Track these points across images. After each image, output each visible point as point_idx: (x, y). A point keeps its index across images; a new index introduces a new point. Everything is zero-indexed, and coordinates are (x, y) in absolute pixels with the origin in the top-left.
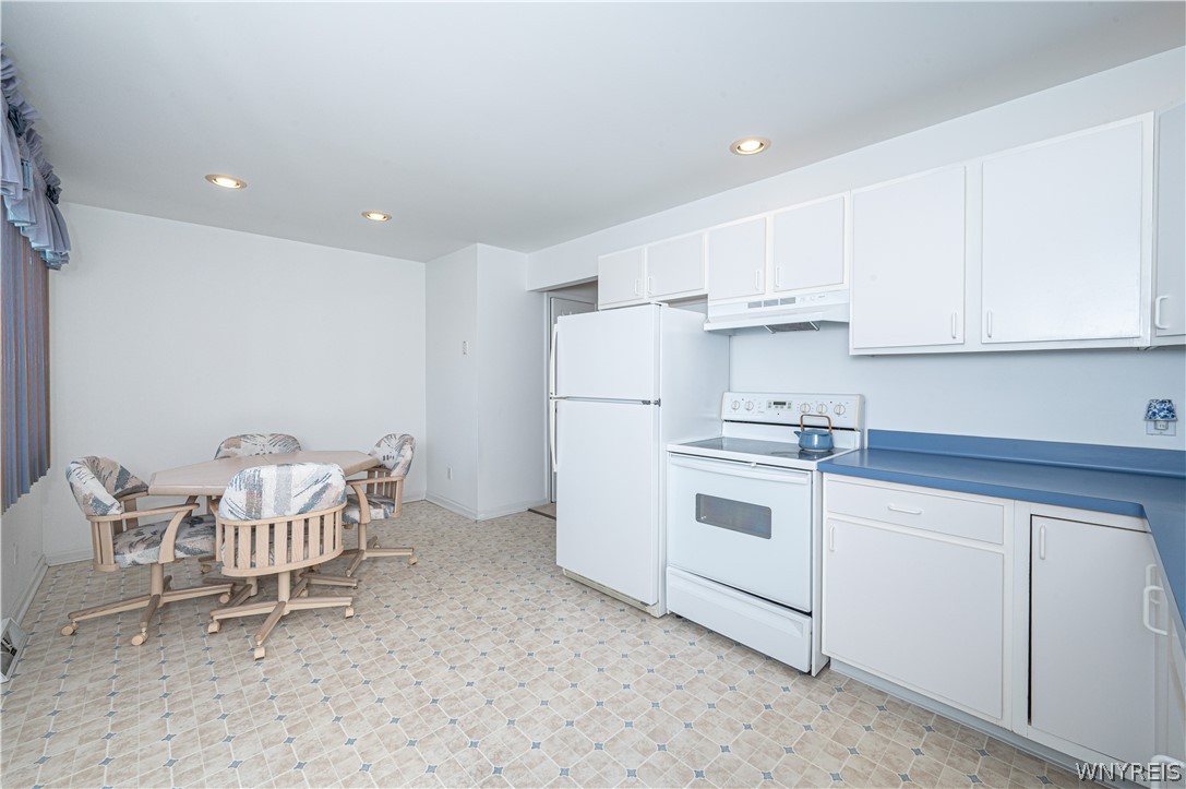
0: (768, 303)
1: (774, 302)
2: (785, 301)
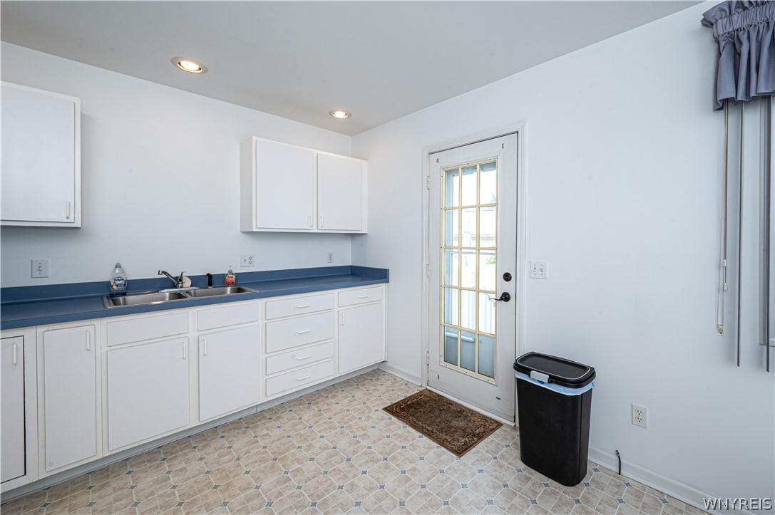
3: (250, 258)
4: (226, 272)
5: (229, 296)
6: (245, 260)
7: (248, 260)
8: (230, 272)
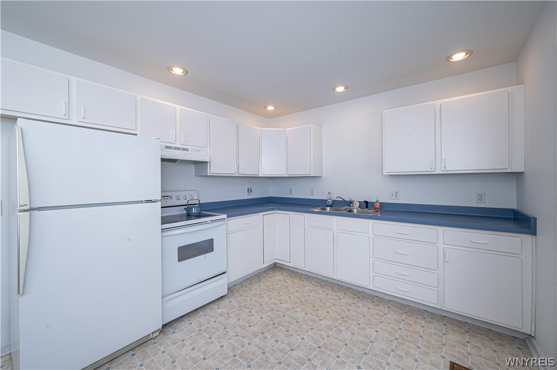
0: (176, 148)
1: (178, 149)
2: (184, 149)
3: (396, 193)
4: (375, 201)
5: (355, 214)
6: (392, 195)
7: (394, 195)
8: (377, 201)
